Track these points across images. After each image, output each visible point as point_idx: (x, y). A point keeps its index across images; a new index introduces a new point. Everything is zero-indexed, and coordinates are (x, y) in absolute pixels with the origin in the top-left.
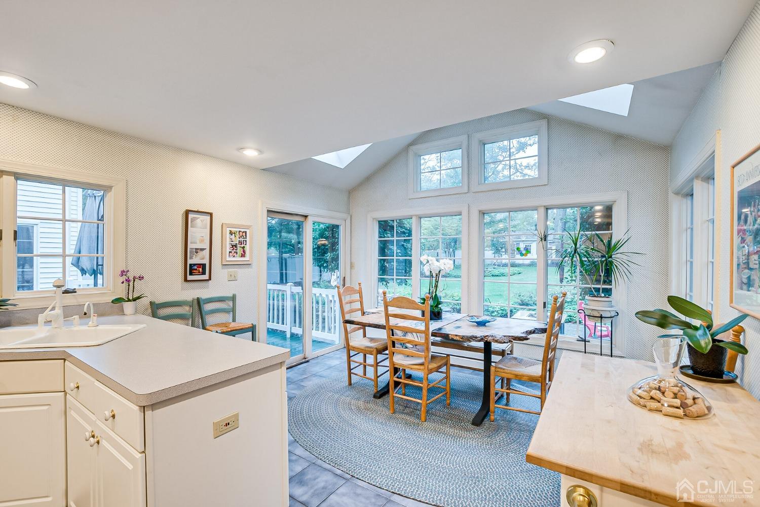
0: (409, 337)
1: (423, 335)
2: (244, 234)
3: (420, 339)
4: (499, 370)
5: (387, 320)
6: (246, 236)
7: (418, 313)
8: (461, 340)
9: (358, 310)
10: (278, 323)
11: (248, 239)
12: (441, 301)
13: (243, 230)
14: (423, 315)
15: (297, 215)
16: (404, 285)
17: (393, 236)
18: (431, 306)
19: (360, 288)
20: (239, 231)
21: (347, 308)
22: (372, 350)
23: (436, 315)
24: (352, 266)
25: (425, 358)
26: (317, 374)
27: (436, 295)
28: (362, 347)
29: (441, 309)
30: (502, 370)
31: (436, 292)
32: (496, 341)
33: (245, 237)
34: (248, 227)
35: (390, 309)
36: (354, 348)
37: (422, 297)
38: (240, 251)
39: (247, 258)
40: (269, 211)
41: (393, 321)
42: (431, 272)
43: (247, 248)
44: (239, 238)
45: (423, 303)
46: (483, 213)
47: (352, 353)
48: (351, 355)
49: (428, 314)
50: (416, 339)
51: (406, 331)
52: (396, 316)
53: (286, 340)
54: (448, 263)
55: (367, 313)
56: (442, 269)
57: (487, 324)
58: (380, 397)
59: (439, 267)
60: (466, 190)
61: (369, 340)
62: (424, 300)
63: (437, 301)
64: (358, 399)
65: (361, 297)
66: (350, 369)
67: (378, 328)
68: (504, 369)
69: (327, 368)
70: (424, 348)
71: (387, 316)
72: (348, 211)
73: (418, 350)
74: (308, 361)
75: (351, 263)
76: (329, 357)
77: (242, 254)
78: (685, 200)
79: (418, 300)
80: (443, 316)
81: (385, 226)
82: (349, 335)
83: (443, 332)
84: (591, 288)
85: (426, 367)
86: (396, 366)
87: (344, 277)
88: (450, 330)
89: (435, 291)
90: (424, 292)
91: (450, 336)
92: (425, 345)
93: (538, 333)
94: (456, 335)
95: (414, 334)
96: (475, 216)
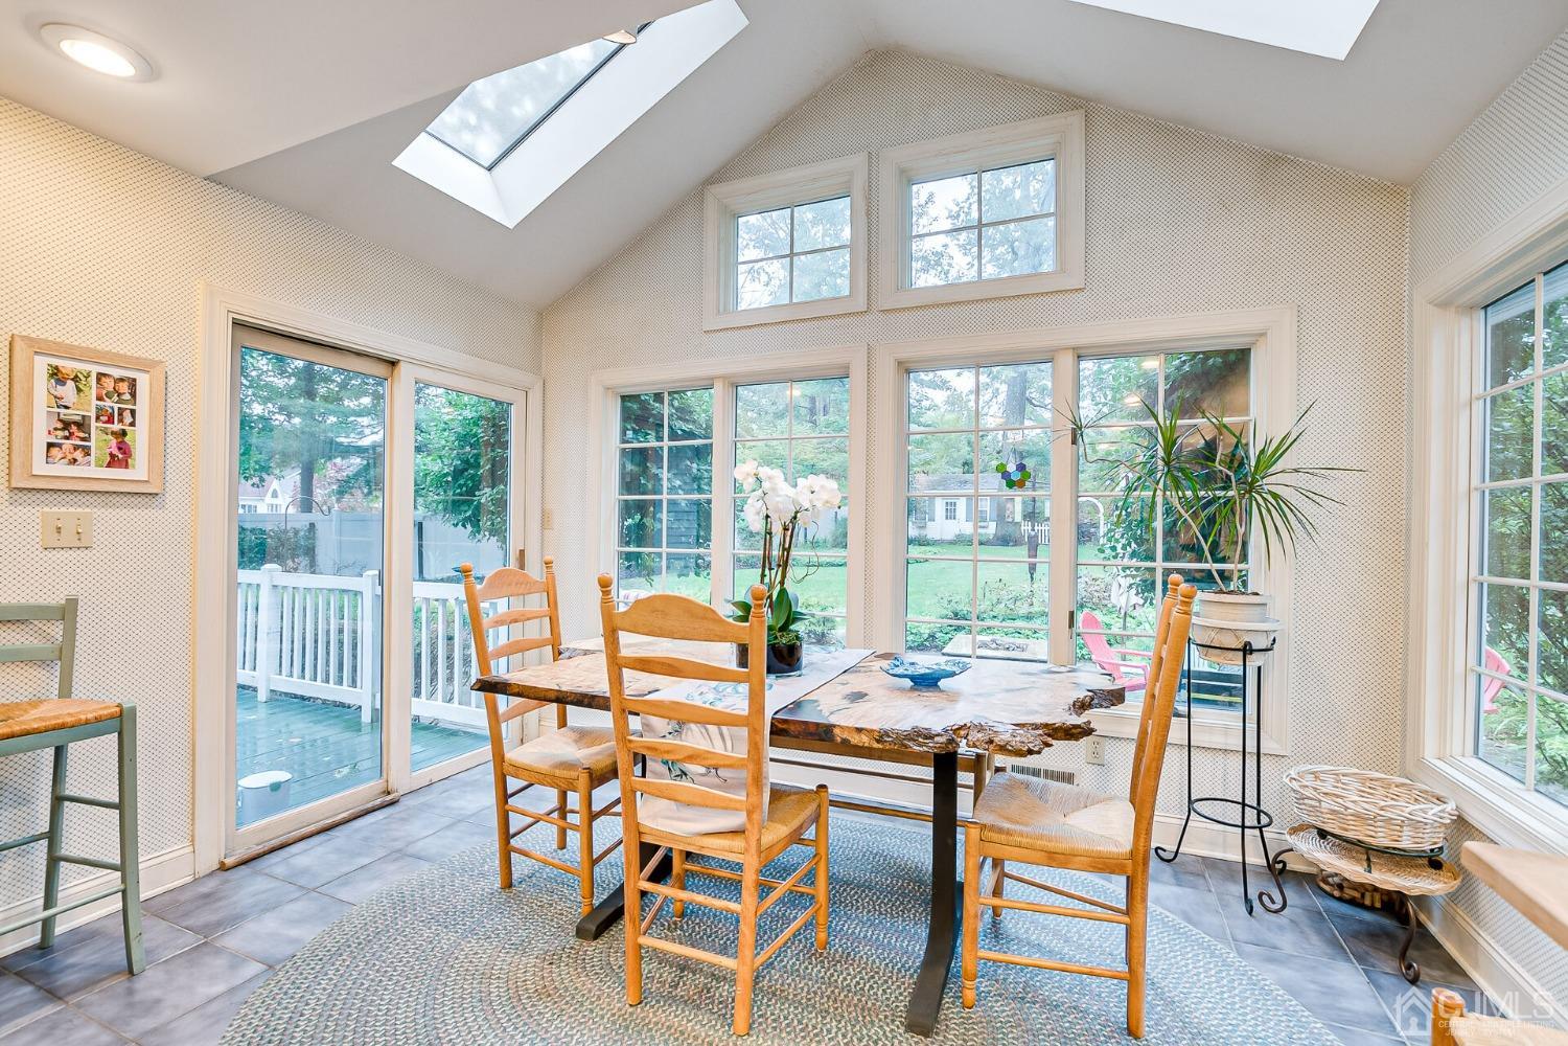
0: (695, 738)
1: (744, 732)
2: (124, 387)
3: (731, 745)
4: (995, 836)
5: (616, 681)
6: (133, 395)
7: (723, 654)
8: (876, 745)
9: (540, 644)
10: (340, 682)
11: (143, 406)
12: (799, 610)
13: (117, 373)
14: (743, 661)
15: (359, 354)
16: (692, 574)
17: (660, 438)
18: (770, 628)
19: (551, 578)
20: (100, 376)
21: (497, 638)
22: (573, 774)
23: (784, 658)
24: (545, 520)
25: (750, 813)
26: (411, 850)
27: (783, 592)
28: (544, 766)
29: (797, 638)
30: (1003, 838)
31: (782, 583)
32: (1003, 749)
33: (127, 397)
34: (145, 366)
35: (624, 638)
36: (519, 770)
37: (740, 598)
38: (100, 441)
39: (139, 470)
40: (236, 324)
41: (635, 682)
42: (767, 516)
43: (139, 439)
44: (99, 398)
45: (745, 619)
46: (906, 369)
47: (513, 784)
48: (509, 792)
49: (760, 656)
50: (719, 748)
51: (681, 716)
52: (645, 665)
53: (360, 730)
54: (822, 487)
55: (567, 654)
56: (806, 505)
57: (942, 683)
58: (597, 935)
59: (794, 502)
60: (861, 305)
61: (574, 736)
62: (746, 607)
63: (786, 611)
64: (522, 948)
65: (553, 603)
66: (506, 836)
67: (590, 706)
68: (1008, 833)
69: (447, 821)
70: (744, 775)
71: (616, 665)
72: (536, 368)
73: (725, 784)
74: (393, 803)
75: (543, 511)
76: (466, 784)
77: (112, 455)
78: (1465, 322)
79: (726, 611)
80: (805, 660)
81: (638, 413)
82: (504, 726)
83: (807, 715)
84: (1210, 571)
85: (753, 844)
86: (648, 839)
87: (522, 552)
88: (830, 708)
89: (779, 578)
90: (748, 582)
91: (837, 731)
92: (751, 766)
93: (1101, 706)
94: (859, 730)
95: (712, 729)
96: (886, 372)
